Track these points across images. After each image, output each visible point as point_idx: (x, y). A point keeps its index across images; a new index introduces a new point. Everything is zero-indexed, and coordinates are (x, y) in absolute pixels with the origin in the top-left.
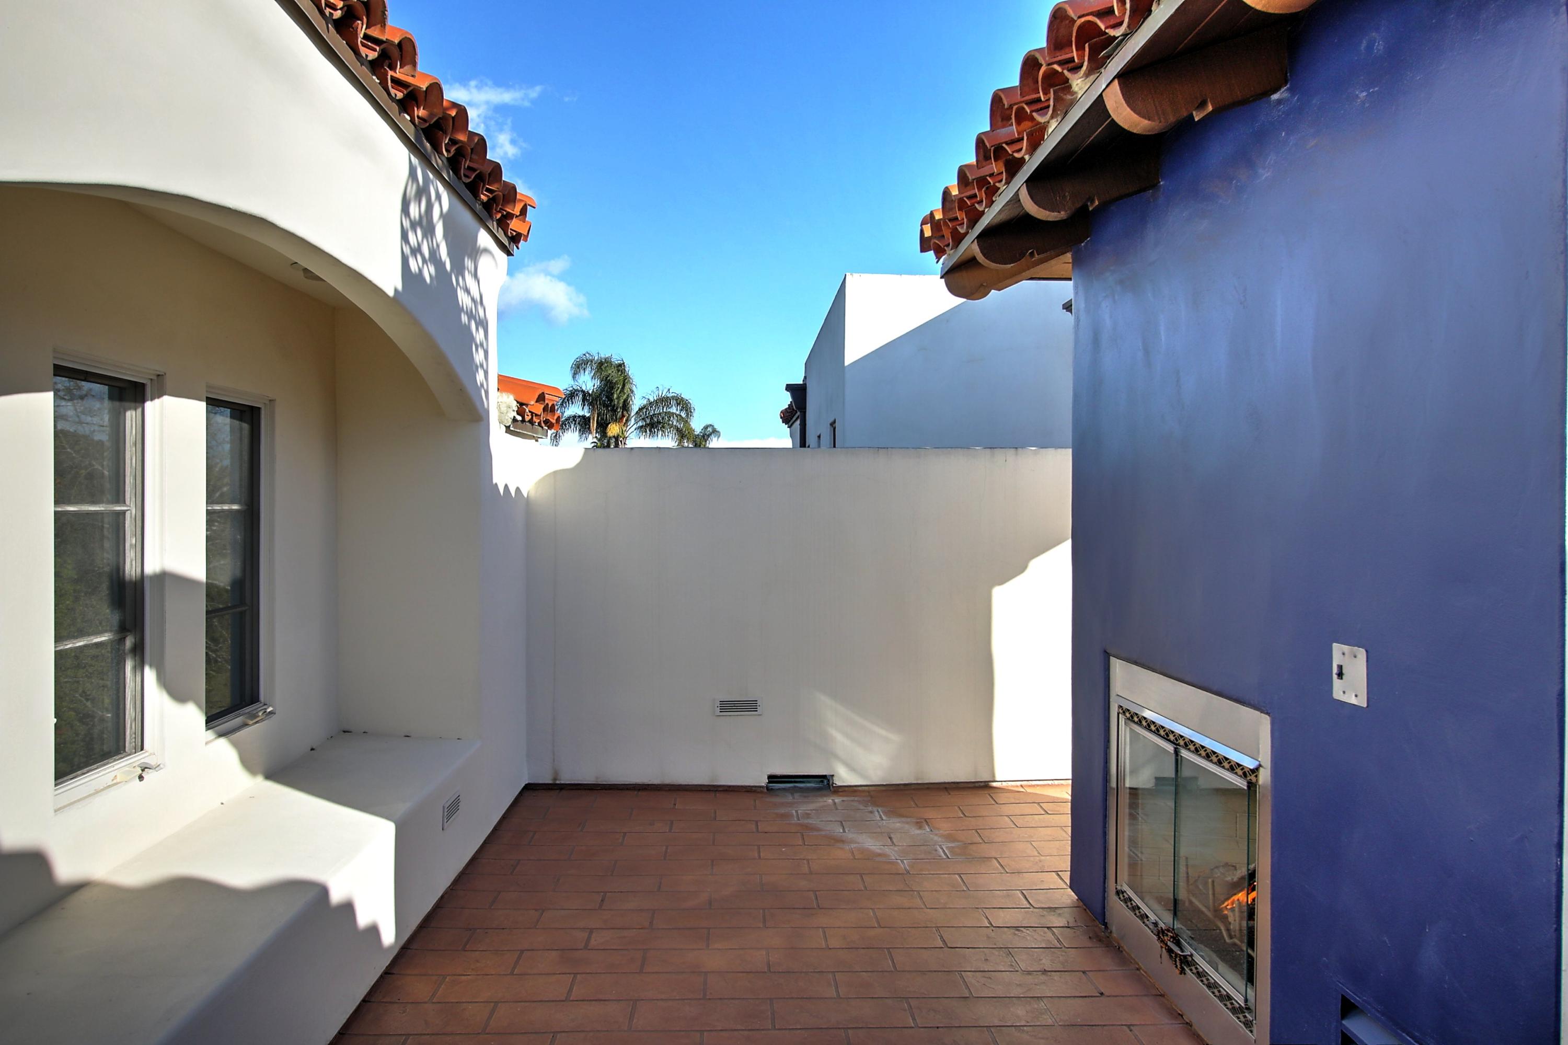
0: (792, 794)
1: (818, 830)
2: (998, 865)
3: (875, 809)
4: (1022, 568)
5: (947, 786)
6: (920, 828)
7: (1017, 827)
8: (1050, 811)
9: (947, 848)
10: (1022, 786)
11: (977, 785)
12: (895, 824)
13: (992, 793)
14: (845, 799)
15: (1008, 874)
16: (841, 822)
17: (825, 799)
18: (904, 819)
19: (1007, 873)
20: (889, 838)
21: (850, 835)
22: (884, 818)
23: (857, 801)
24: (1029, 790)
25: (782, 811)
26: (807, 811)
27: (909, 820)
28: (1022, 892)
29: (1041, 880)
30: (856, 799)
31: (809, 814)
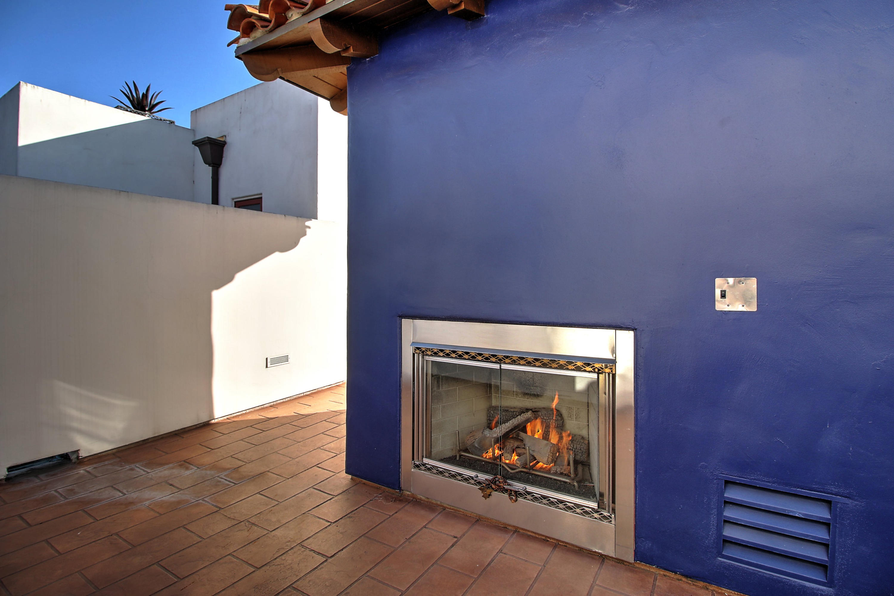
0: (36, 476)
1: (98, 501)
2: (275, 475)
3: (133, 466)
4: (230, 279)
5: (177, 433)
6: (187, 469)
7: (256, 445)
8: (265, 429)
9: (225, 476)
10: (228, 419)
11: (198, 426)
12: (163, 472)
13: (213, 428)
14: (95, 466)
15: (290, 479)
16: (112, 487)
17: (75, 472)
18: (167, 467)
19: (288, 479)
20: (170, 485)
21: (134, 496)
22: (149, 471)
23: (111, 464)
24: (235, 419)
25: (40, 495)
26: (68, 488)
27: (171, 465)
28: (313, 488)
29: (315, 474)
30: (106, 463)
31: (72, 490)
